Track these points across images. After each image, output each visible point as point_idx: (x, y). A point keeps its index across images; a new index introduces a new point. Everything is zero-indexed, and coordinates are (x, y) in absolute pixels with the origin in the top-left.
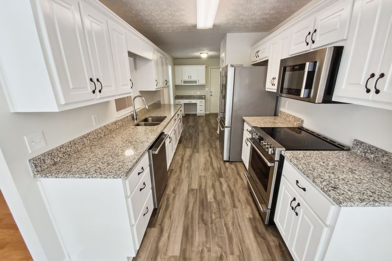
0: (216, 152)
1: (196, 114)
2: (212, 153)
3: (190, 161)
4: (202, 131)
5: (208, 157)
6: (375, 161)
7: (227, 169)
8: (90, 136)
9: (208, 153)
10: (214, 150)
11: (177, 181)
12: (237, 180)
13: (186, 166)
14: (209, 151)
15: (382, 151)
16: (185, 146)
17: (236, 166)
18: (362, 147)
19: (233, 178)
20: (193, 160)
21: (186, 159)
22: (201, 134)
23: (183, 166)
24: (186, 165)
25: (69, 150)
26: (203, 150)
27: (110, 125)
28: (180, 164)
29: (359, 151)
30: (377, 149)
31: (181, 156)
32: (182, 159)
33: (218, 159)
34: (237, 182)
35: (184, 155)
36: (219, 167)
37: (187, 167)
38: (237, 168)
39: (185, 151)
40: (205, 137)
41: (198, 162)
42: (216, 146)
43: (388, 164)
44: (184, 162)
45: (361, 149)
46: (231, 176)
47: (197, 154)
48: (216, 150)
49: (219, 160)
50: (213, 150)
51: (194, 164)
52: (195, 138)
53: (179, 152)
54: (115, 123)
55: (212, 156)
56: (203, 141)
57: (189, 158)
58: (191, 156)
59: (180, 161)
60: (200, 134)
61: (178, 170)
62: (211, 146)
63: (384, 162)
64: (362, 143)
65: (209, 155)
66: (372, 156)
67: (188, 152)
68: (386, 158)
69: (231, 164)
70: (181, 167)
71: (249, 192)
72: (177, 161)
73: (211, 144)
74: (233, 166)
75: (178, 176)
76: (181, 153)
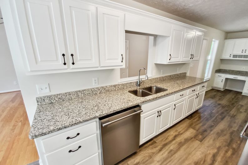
1: (242, 93)
2: (222, 153)
3: (181, 145)
4: (233, 116)
5: (211, 156)
8: (85, 92)
9: (215, 151)
10: (230, 153)
11: (147, 158)
13: (172, 148)
16: (192, 124)
20: (184, 147)
21: (178, 139)
22: (227, 119)
23: (169, 146)
24: (172, 146)
25: (64, 97)
26: (211, 142)
27: (108, 87)
28: (167, 141)
31: (177, 133)
32: (175, 137)
35: (181, 134)
37: (171, 151)
39: (187, 130)
40: (230, 126)
41: (189, 154)
44: (174, 142)
47: (198, 142)
51: (181, 152)
52: (213, 121)
53: (179, 128)
54: (115, 86)
56: (222, 131)
57: (183, 140)
58: (187, 140)
59: (170, 138)
60: (225, 119)
61: (159, 147)
62: (229, 144)
65: (214, 156)
67: (190, 133)
70: (165, 145)
72: (169, 136)
73: (232, 141)
75: (153, 153)
76: (179, 131)
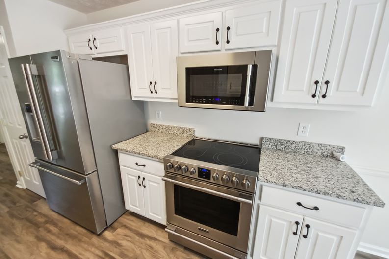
0: (61, 229)
6: (286, 150)
7: (116, 244)
12: (151, 247)
14: (40, 239)
15: (289, 141)
17: (125, 227)
18: (272, 142)
19: (144, 251)
29: (270, 146)
30: (285, 141)
33: (80, 241)
34: (156, 251)
36: (100, 254)
38: (130, 229)
42: (45, 216)
43: (296, 149)
45: (271, 144)
46: (138, 252)
48: (55, 225)
49: (85, 239)
50: (49, 231)
55: (60, 243)
63: (293, 148)
64: (271, 139)
66: (283, 147)
68: (294, 145)
69: (115, 229)
71: (182, 249)
74: (119, 230)
